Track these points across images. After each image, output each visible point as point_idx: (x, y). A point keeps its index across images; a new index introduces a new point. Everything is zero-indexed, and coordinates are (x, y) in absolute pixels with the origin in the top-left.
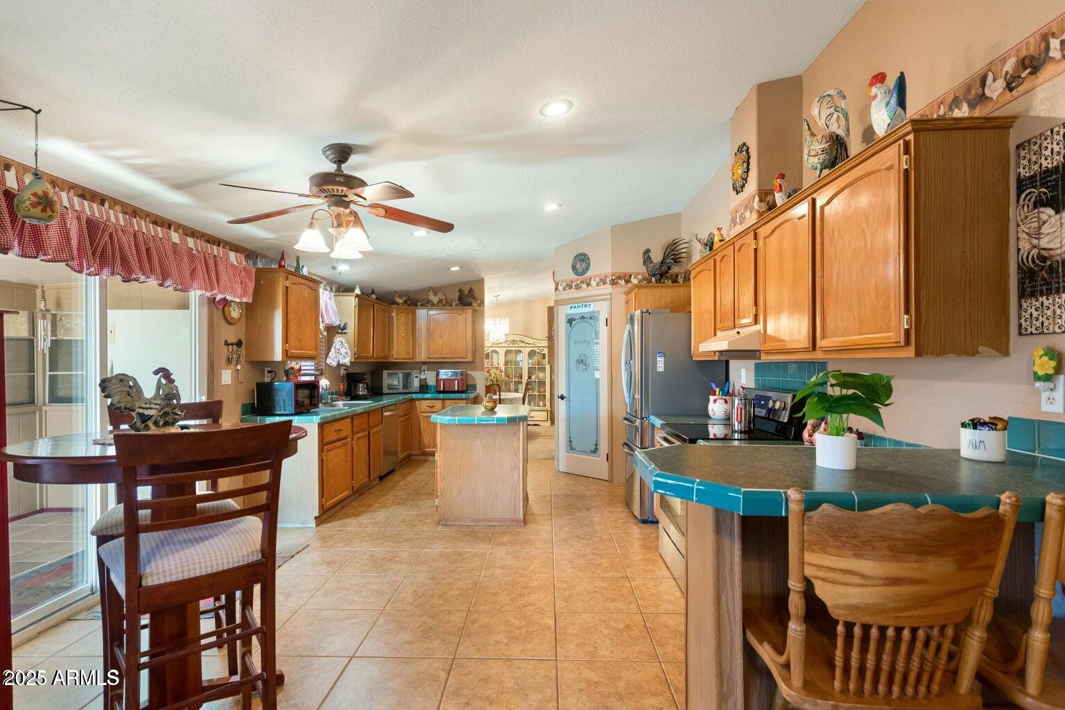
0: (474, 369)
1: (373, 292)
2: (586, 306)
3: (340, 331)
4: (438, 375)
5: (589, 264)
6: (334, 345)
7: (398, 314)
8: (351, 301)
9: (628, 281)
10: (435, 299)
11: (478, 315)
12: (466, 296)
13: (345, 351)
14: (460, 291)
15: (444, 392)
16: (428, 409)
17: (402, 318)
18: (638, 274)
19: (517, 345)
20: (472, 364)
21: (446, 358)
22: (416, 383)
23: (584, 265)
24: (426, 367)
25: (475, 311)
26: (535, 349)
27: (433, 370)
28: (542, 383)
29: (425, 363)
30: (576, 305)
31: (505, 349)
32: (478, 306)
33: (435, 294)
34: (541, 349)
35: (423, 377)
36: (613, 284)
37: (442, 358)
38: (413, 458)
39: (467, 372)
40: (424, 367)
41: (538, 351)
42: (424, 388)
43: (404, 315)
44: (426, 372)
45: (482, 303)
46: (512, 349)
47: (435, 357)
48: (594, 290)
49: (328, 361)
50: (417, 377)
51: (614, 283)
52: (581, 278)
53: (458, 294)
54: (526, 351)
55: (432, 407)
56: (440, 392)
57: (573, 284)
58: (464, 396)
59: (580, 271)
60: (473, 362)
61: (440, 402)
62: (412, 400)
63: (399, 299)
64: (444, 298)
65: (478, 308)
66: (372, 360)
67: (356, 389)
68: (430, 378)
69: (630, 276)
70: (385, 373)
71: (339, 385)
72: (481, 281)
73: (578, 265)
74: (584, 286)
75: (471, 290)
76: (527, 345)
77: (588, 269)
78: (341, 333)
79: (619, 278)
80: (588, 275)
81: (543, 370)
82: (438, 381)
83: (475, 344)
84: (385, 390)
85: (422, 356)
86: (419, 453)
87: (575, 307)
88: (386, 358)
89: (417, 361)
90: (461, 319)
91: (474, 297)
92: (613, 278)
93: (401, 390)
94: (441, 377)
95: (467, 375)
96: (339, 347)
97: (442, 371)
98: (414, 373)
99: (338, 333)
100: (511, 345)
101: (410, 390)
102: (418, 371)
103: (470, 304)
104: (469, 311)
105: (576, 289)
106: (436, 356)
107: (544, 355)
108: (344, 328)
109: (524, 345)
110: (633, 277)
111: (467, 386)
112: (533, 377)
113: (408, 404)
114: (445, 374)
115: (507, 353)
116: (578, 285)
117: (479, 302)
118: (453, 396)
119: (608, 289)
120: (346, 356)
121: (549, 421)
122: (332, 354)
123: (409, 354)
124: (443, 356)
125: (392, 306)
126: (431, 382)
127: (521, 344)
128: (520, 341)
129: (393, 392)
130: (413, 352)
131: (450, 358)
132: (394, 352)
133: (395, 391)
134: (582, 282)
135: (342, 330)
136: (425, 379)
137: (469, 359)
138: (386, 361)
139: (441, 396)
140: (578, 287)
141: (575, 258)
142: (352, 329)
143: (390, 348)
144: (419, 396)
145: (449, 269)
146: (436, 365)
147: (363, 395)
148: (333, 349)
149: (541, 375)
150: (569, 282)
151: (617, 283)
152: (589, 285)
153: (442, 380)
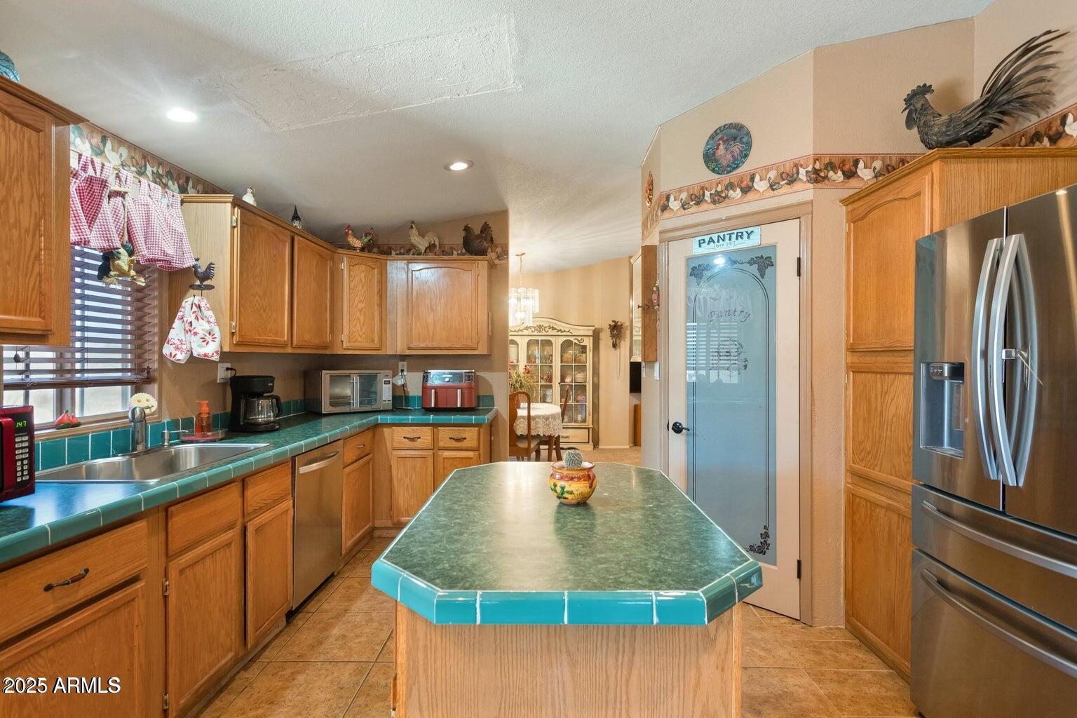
0: (490, 369)
1: (296, 217)
2: (739, 236)
3: (198, 283)
4: (425, 378)
5: (749, 145)
6: (180, 314)
7: (351, 266)
8: (223, 215)
9: (850, 174)
10: (422, 244)
11: (498, 273)
12: (477, 237)
13: (207, 326)
14: (467, 229)
15: (436, 410)
16: (408, 444)
17: (360, 272)
18: (873, 157)
19: (544, 333)
20: (486, 360)
21: (441, 349)
22: (386, 394)
23: (736, 148)
24: (404, 364)
25: (492, 266)
26: (571, 339)
27: (417, 370)
28: (581, 388)
29: (403, 357)
30: (715, 237)
31: (527, 339)
32: (498, 257)
33: (422, 235)
34: (579, 338)
35: (400, 382)
36: (816, 181)
37: (434, 349)
38: (377, 533)
39: (477, 374)
40: (403, 364)
41: (576, 341)
42: (400, 402)
43: (363, 267)
44: (405, 373)
45: (505, 253)
46: (537, 338)
47: (421, 345)
48: (763, 198)
49: (167, 350)
50: (387, 383)
51: (817, 177)
52: (726, 178)
53: (463, 234)
54: (557, 342)
55: (413, 440)
56: (429, 410)
57: (707, 193)
58: (474, 418)
59: (724, 163)
60: (487, 357)
61: (428, 430)
62: (376, 426)
63: (355, 240)
64: (437, 243)
65: (497, 262)
66: (289, 350)
67: (250, 409)
68: (412, 382)
69: (856, 163)
70: (326, 375)
71: (200, 405)
72: (503, 215)
73: (721, 150)
74: (736, 194)
75: (486, 228)
76: (559, 333)
77: (746, 156)
78: (199, 288)
79: (831, 166)
80: (745, 168)
81: (582, 368)
82: (425, 389)
83: (492, 324)
84: (326, 408)
85: (397, 345)
86: (389, 524)
87: (711, 240)
88: (326, 348)
89: (390, 352)
90: (468, 278)
91: (492, 240)
92: (817, 166)
93: (356, 406)
94: (430, 383)
95: (477, 378)
96: (191, 318)
97: (433, 372)
98: (383, 376)
99: (192, 287)
100: (535, 333)
101: (375, 407)
102: (390, 373)
103: (483, 252)
104: (482, 265)
105: (714, 202)
106: (423, 345)
107: (584, 348)
108: (207, 275)
109: (555, 332)
110: (861, 165)
111: (478, 397)
112: (568, 380)
113: (369, 435)
114: (438, 377)
115: (529, 344)
116: (718, 193)
117: (499, 250)
118: (454, 418)
119: (803, 192)
120: (209, 338)
121: (591, 443)
122: (176, 332)
123: (373, 341)
124: (435, 345)
125: (340, 251)
126: (415, 390)
127: (551, 332)
128: (550, 327)
129: (342, 409)
130: (381, 337)
131: (447, 349)
132: (344, 337)
133: (346, 409)
134: (731, 186)
135: (202, 280)
136: (404, 386)
137: (482, 350)
138: (328, 352)
139: (432, 418)
140: (718, 198)
141: (712, 137)
142: (223, 278)
143: (334, 329)
144: (389, 418)
145: (447, 168)
146: (423, 361)
147: (267, 423)
148: (177, 323)
149: (580, 377)
150: (696, 191)
151: (826, 178)
152: (747, 190)
153: (436, 388)
